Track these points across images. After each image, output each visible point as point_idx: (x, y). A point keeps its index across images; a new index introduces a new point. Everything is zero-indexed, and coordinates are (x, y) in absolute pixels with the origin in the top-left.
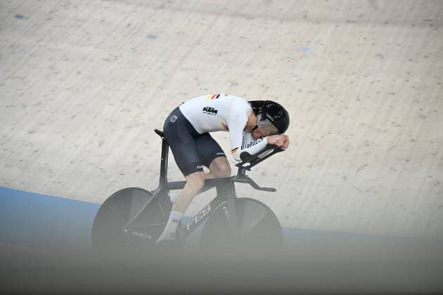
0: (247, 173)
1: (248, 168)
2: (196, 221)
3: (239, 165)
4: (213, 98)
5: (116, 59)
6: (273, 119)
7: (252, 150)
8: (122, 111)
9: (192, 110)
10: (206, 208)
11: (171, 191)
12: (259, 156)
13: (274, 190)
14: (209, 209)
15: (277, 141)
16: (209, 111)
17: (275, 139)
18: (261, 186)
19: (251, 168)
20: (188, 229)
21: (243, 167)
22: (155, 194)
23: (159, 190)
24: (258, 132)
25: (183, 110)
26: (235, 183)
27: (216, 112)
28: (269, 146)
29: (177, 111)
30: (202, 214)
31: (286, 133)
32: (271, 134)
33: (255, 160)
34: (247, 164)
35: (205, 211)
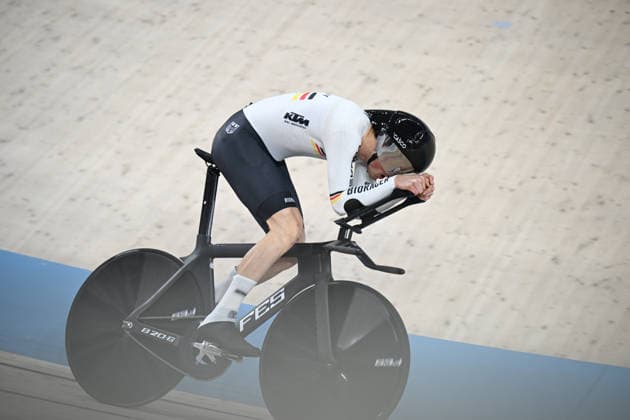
0: (355, 237)
1: (358, 229)
2: (257, 317)
3: (342, 223)
4: (303, 98)
5: (164, 21)
6: (404, 146)
7: (367, 198)
8: (168, 114)
9: (265, 117)
10: (277, 295)
11: (215, 260)
12: (377, 209)
13: (400, 272)
14: (283, 296)
15: (414, 184)
16: (295, 120)
17: (410, 182)
18: (377, 262)
19: (363, 230)
20: (242, 329)
21: (349, 227)
22: (186, 263)
23: (195, 256)
24: (377, 166)
25: (249, 114)
26: (333, 253)
27: (307, 123)
28: (397, 193)
29: (239, 116)
30: (268, 305)
31: (428, 171)
32: (402, 172)
33: (369, 215)
34: (357, 222)
35: (272, 300)
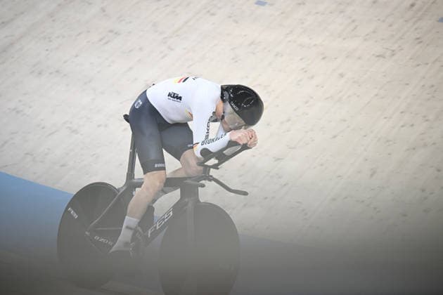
0: (213, 172)
1: (215, 167)
2: (158, 228)
3: (201, 164)
4: (179, 82)
7: (213, 147)
10: (168, 213)
13: (245, 194)
14: (171, 213)
16: (174, 97)
19: (219, 167)
20: (150, 235)
21: (207, 166)
27: (180, 98)
30: (164, 219)
35: (166, 216)
